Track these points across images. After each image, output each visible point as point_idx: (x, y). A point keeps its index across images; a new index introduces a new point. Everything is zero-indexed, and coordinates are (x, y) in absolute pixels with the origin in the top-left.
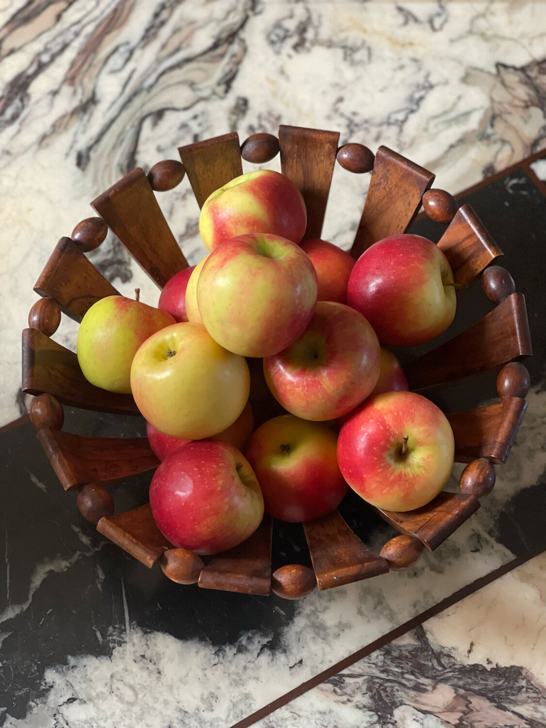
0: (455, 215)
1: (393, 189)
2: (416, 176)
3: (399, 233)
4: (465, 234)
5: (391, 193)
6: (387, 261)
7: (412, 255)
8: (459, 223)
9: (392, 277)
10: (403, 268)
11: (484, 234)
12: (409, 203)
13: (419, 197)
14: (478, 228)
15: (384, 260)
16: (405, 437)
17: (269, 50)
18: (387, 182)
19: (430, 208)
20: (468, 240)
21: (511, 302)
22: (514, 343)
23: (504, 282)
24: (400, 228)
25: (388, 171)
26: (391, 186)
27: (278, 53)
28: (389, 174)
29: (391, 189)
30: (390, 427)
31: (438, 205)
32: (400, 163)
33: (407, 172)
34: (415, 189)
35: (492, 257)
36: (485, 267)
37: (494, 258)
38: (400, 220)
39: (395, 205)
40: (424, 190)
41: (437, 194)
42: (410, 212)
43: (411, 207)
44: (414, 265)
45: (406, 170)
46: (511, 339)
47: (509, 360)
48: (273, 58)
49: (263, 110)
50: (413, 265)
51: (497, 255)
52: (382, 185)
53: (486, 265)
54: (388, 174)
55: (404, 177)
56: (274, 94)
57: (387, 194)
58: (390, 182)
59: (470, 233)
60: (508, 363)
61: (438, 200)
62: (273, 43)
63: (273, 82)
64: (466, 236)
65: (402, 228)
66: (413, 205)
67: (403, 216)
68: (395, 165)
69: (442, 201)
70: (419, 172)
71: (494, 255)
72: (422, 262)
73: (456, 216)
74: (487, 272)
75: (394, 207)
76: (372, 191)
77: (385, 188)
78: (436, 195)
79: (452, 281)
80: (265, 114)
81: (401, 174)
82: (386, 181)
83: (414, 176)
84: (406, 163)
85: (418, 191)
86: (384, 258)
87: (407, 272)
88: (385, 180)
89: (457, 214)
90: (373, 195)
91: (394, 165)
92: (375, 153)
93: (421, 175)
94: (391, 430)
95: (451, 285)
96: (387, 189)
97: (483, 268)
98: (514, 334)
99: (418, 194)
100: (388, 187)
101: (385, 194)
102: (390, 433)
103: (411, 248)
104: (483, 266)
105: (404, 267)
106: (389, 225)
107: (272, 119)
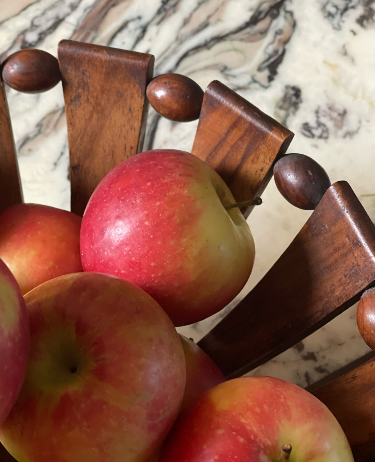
0: (201, 102)
1: (99, 97)
2: (126, 65)
3: (129, 156)
4: (226, 123)
5: (100, 104)
6: (130, 201)
7: (164, 179)
8: (213, 112)
9: (147, 223)
10: (158, 203)
11: (255, 113)
12: (130, 109)
13: (141, 95)
14: (242, 108)
15: (123, 200)
16: (287, 447)
17: (326, 25)
18: (88, 90)
19: (162, 105)
20: (234, 131)
21: (333, 198)
22: (363, 258)
23: (310, 173)
24: (128, 149)
25: (83, 74)
26: (95, 94)
27: (338, 28)
28: (86, 77)
29: (97, 98)
30: (256, 437)
31: (172, 95)
32: (96, 55)
33: (111, 65)
34: (132, 85)
35: (279, 142)
36: (272, 161)
37: (284, 143)
38: (125, 138)
39: (111, 119)
40: (144, 82)
41: (166, 80)
42: (137, 121)
43: (134, 114)
44: (174, 193)
45: (110, 62)
46: (356, 255)
47: (364, 287)
48: (332, 35)
49: (323, 103)
50: (172, 193)
51: (287, 137)
52: (82, 97)
53: (274, 157)
54: (85, 79)
55: (109, 74)
56: (336, 82)
57: (94, 107)
58: (92, 89)
59: (233, 120)
60: (363, 291)
61: (170, 89)
62: (330, 15)
63: (333, 67)
64: (229, 125)
65: (132, 148)
66: (136, 109)
67: (127, 132)
68: (91, 61)
69: (176, 88)
70: (128, 58)
71: (282, 138)
72: (184, 185)
73: (203, 104)
74: (279, 167)
75: (110, 123)
76: (72, 111)
77: (88, 99)
78: (166, 83)
79: (233, 201)
80: (324, 108)
81: (104, 70)
82: (86, 88)
83: (124, 66)
84: (105, 52)
85: (137, 86)
86: (123, 198)
87: (166, 207)
88: (84, 89)
89: (204, 99)
90: (75, 117)
91: (89, 60)
92: (55, 54)
93: (133, 61)
94: (257, 440)
95: (235, 206)
96: (92, 100)
97: (271, 163)
98: (357, 244)
99: (137, 91)
100: (92, 96)
101: (91, 108)
102: (259, 447)
103: (160, 169)
104: (270, 160)
105: (159, 201)
106: (113, 151)
107: (335, 115)
